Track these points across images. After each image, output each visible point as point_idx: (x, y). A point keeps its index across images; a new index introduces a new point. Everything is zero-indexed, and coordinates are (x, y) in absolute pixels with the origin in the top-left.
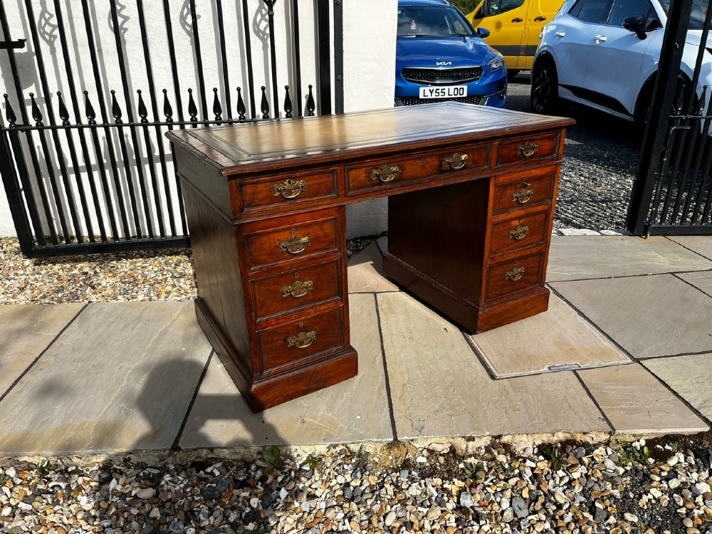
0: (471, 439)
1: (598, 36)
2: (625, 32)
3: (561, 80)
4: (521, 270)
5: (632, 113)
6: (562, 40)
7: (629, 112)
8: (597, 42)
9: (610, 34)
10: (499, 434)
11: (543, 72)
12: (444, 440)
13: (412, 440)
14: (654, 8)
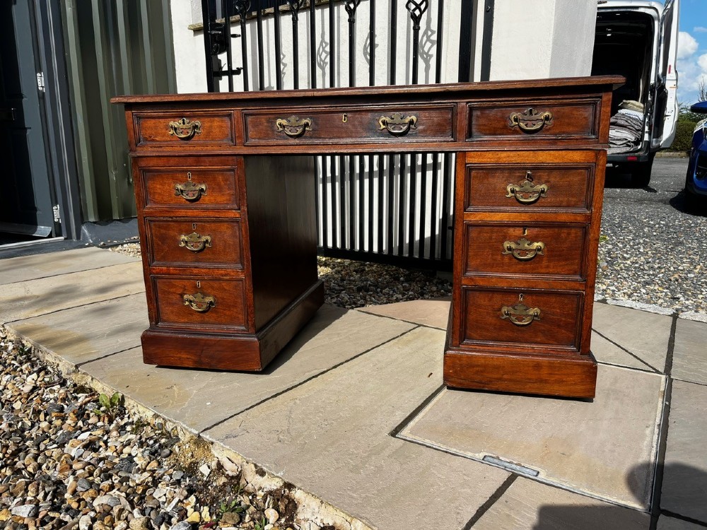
0: (261, 473)
4: (534, 311)
10: (293, 483)
12: (238, 460)
13: (212, 443)
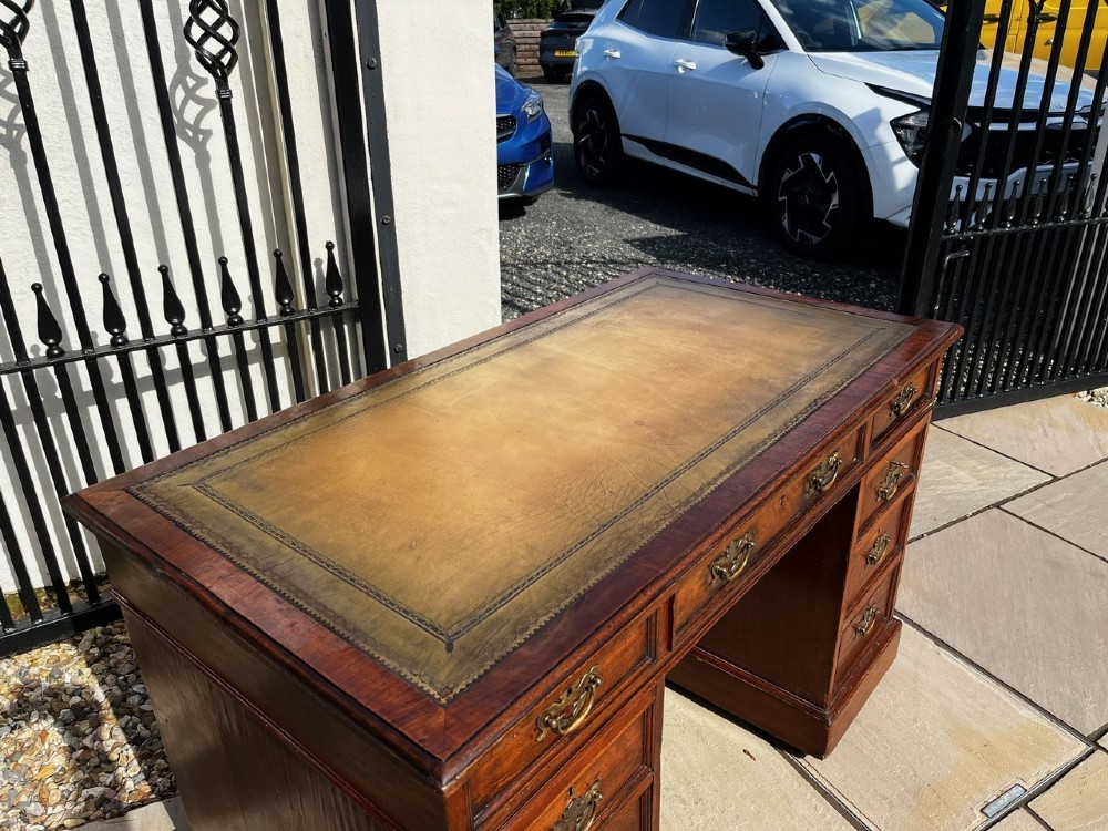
1: (681, 61)
2: (725, 56)
3: (626, 126)
5: (755, 184)
6: (616, 63)
7: (751, 182)
8: (681, 70)
9: (700, 58)
11: (591, 114)
14: (768, 17)
